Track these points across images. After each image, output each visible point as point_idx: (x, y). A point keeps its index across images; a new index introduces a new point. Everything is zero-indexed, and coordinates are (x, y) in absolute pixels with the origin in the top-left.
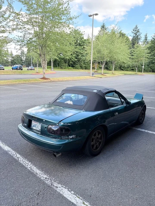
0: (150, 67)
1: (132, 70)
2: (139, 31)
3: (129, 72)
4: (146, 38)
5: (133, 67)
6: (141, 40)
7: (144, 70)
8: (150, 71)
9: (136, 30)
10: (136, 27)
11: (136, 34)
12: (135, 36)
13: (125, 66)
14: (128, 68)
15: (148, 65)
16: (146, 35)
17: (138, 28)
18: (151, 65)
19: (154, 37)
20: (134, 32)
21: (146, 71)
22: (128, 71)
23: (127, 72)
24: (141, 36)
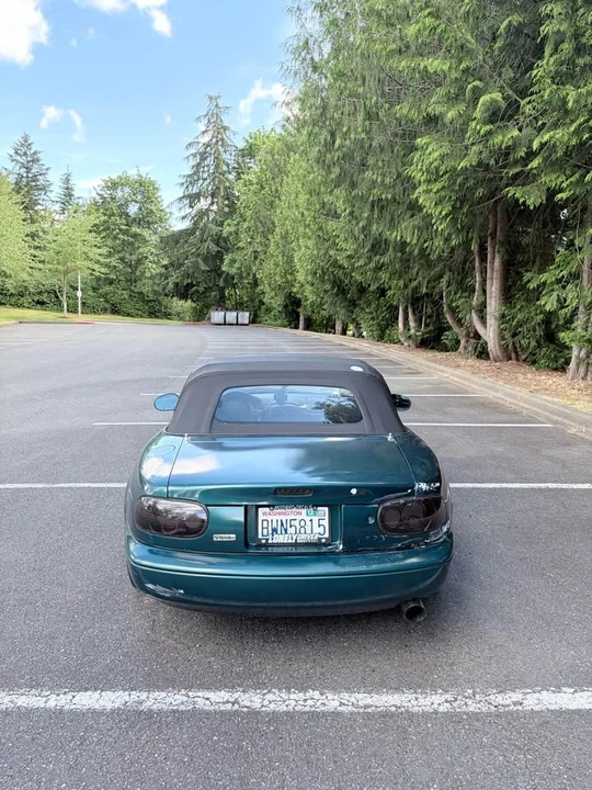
0: (101, 296)
1: (39, 302)
2: (38, 161)
3: (27, 311)
4: (67, 189)
5: (40, 293)
6: (53, 196)
7: (83, 304)
8: (105, 311)
9: (25, 154)
10: (26, 143)
11: (28, 170)
12: (25, 175)
13: (9, 286)
14: (21, 295)
15: (94, 289)
16: (68, 180)
17: (34, 149)
18: (107, 288)
19: (102, 193)
20: (18, 158)
21: (89, 308)
22: (21, 306)
23: (17, 310)
24: (49, 177)
